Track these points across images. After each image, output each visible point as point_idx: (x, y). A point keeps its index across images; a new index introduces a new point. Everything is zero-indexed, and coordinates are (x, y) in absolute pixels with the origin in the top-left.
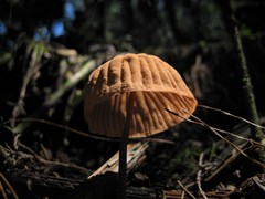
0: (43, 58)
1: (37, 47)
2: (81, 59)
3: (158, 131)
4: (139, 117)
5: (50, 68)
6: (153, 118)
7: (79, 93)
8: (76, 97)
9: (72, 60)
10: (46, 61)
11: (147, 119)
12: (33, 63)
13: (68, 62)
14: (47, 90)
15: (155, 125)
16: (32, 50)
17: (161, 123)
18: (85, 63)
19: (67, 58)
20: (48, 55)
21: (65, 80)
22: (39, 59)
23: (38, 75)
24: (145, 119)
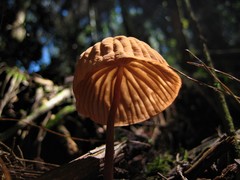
0: (21, 85)
1: (16, 76)
2: (57, 88)
3: (140, 121)
4: (122, 107)
5: (28, 94)
6: (136, 108)
7: (53, 117)
8: (50, 120)
9: (48, 88)
10: (24, 88)
11: (130, 109)
12: (11, 89)
13: (44, 90)
14: (23, 112)
15: (137, 115)
16: (12, 78)
17: (143, 113)
18: (60, 92)
19: (44, 86)
20: (26, 83)
21: (40, 105)
22: (18, 85)
23: (15, 99)
24: (128, 109)
